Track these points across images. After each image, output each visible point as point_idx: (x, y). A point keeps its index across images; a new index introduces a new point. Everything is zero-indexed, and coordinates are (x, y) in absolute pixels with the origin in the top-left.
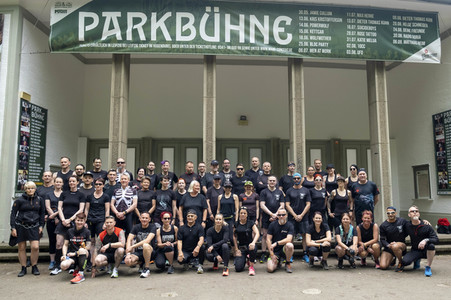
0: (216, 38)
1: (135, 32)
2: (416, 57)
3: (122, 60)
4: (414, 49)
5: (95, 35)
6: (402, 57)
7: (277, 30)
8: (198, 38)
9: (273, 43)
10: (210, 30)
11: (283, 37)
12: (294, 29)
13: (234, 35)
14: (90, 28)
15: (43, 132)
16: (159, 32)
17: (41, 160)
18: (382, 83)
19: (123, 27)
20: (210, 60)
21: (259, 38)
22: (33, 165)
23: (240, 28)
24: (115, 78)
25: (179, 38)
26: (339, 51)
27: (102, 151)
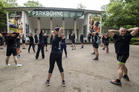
0: (52, 15)
1: (41, 14)
2: (80, 18)
3: (39, 18)
4: (80, 17)
5: (35, 15)
6: (78, 18)
7: (61, 14)
8: (49, 15)
9: (60, 16)
10: (51, 14)
11: (61, 15)
12: (63, 14)
13: (55, 15)
14: (34, 14)
15: (29, 28)
16: (44, 14)
17: (29, 32)
18: (75, 23)
19: (39, 14)
20: (51, 18)
21: (58, 15)
22: (28, 33)
23: (55, 13)
24: (38, 22)
25: (47, 15)
26: (69, 17)
27: (37, 31)
